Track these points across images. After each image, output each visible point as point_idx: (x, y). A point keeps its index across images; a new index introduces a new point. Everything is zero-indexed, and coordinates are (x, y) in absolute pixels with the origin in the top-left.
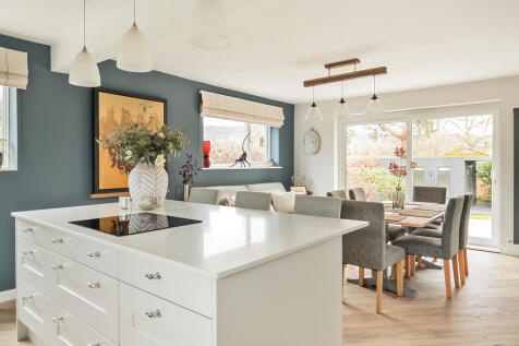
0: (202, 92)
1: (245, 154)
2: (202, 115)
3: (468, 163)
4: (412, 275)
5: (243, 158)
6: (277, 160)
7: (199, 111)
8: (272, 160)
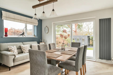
0: (2, 11)
1: (24, 33)
2: (2, 19)
3: (88, 37)
4: (68, 73)
5: (23, 34)
6: (36, 35)
7: (2, 17)
8: (34, 35)
